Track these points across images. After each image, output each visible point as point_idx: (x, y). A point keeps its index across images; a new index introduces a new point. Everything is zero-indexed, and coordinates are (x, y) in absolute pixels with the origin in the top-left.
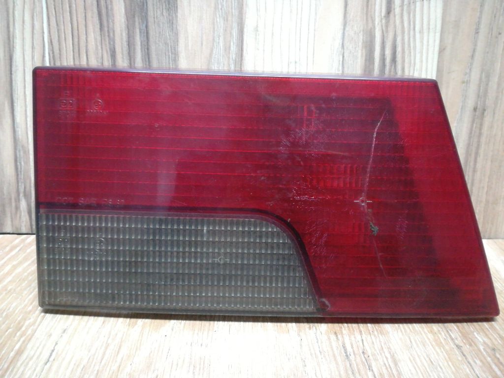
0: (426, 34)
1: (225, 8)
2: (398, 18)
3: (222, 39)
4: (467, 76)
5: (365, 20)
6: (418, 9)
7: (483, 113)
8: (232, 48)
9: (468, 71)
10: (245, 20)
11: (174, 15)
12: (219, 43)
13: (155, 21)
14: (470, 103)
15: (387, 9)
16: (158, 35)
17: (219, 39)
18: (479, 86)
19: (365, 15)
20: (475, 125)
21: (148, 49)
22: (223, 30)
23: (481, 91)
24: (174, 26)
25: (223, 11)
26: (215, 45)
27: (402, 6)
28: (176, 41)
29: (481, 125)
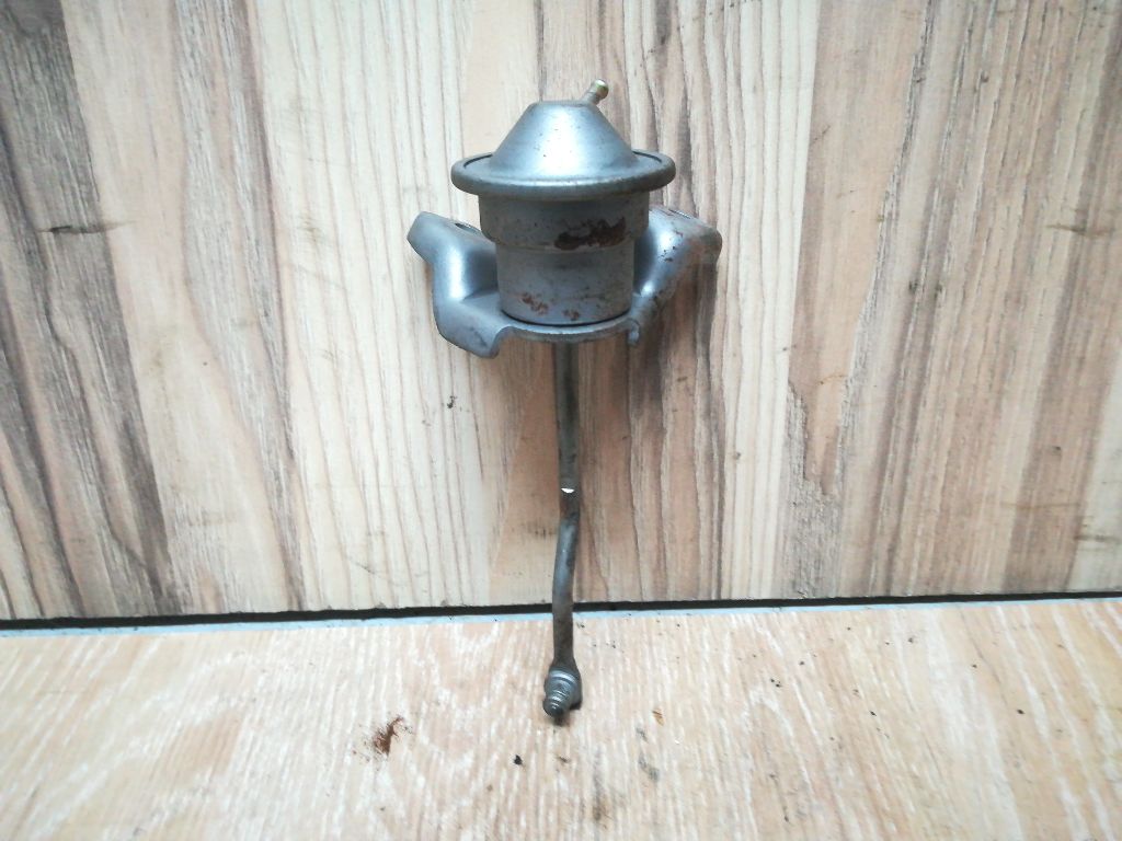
0: (771, 94)
1: (202, 50)
2: (690, 52)
3: (206, 135)
4: (891, 200)
5: (598, 65)
6: (746, 24)
7: (936, 296)
8: (238, 160)
9: (892, 189)
10: (262, 82)
11: (65, 80)
12: (200, 147)
13: (16, 99)
14: (900, 274)
15: (659, 31)
16: (32, 137)
17: (199, 135)
18: (925, 228)
19: (597, 50)
20: (911, 329)
21: (13, 174)
22: (207, 111)
23: (930, 239)
24: (72, 109)
25: (198, 61)
26: (191, 152)
27: (700, 18)
28: (85, 149)
29: (930, 327)
